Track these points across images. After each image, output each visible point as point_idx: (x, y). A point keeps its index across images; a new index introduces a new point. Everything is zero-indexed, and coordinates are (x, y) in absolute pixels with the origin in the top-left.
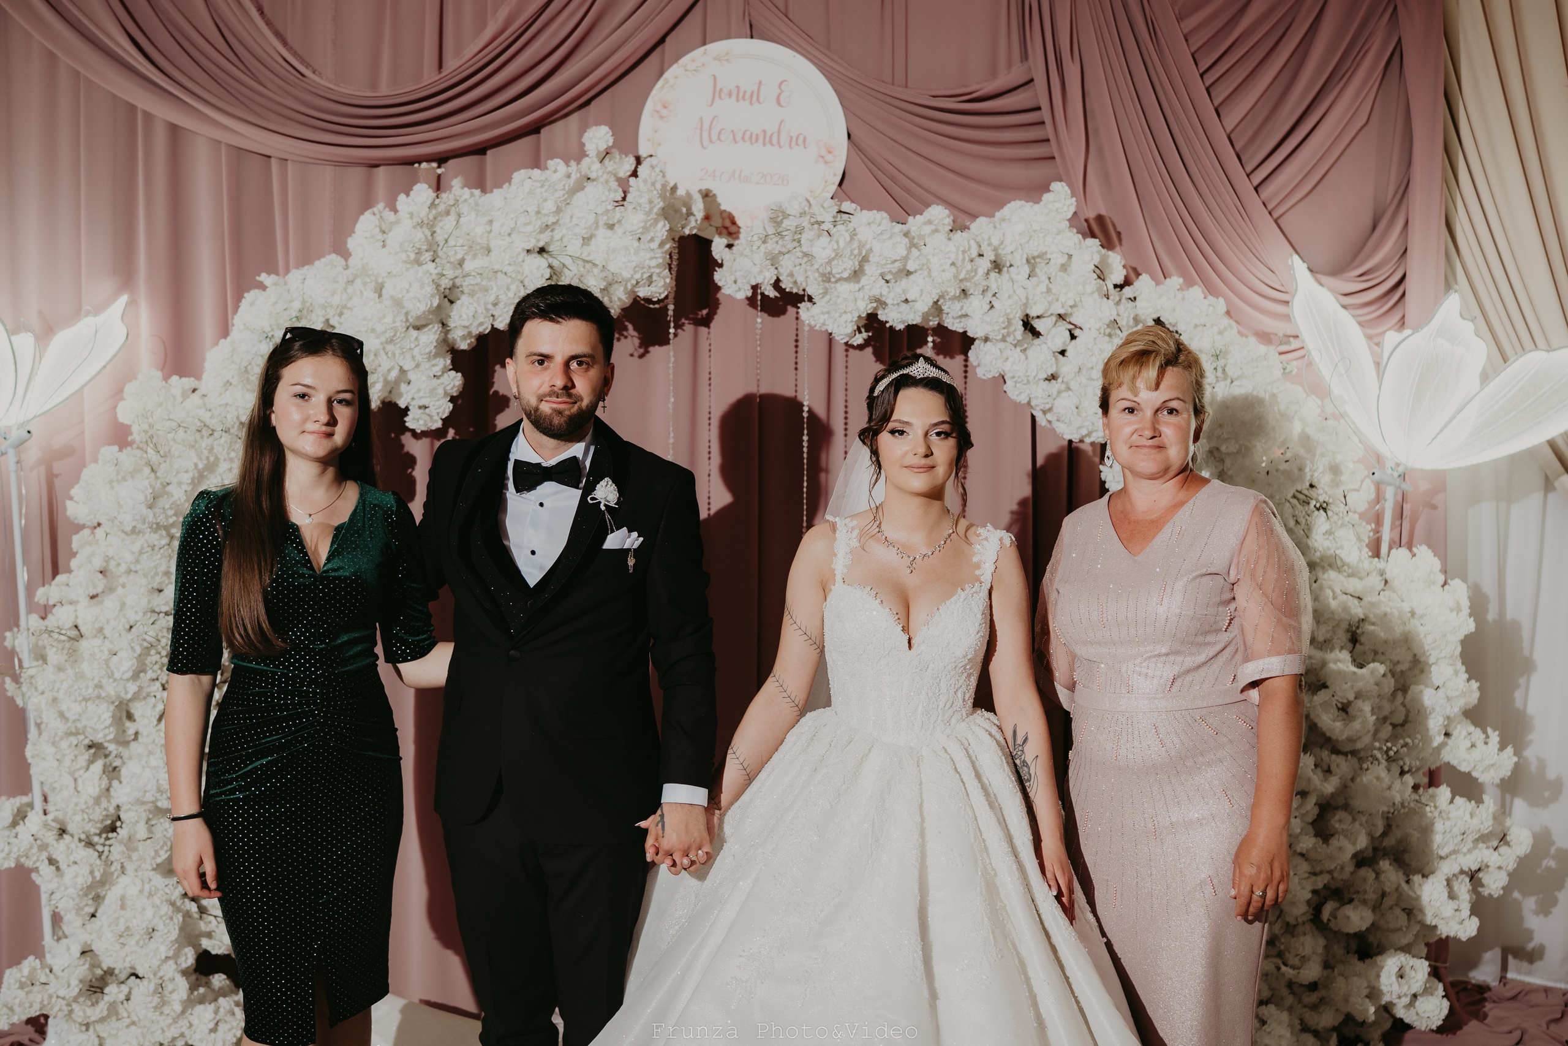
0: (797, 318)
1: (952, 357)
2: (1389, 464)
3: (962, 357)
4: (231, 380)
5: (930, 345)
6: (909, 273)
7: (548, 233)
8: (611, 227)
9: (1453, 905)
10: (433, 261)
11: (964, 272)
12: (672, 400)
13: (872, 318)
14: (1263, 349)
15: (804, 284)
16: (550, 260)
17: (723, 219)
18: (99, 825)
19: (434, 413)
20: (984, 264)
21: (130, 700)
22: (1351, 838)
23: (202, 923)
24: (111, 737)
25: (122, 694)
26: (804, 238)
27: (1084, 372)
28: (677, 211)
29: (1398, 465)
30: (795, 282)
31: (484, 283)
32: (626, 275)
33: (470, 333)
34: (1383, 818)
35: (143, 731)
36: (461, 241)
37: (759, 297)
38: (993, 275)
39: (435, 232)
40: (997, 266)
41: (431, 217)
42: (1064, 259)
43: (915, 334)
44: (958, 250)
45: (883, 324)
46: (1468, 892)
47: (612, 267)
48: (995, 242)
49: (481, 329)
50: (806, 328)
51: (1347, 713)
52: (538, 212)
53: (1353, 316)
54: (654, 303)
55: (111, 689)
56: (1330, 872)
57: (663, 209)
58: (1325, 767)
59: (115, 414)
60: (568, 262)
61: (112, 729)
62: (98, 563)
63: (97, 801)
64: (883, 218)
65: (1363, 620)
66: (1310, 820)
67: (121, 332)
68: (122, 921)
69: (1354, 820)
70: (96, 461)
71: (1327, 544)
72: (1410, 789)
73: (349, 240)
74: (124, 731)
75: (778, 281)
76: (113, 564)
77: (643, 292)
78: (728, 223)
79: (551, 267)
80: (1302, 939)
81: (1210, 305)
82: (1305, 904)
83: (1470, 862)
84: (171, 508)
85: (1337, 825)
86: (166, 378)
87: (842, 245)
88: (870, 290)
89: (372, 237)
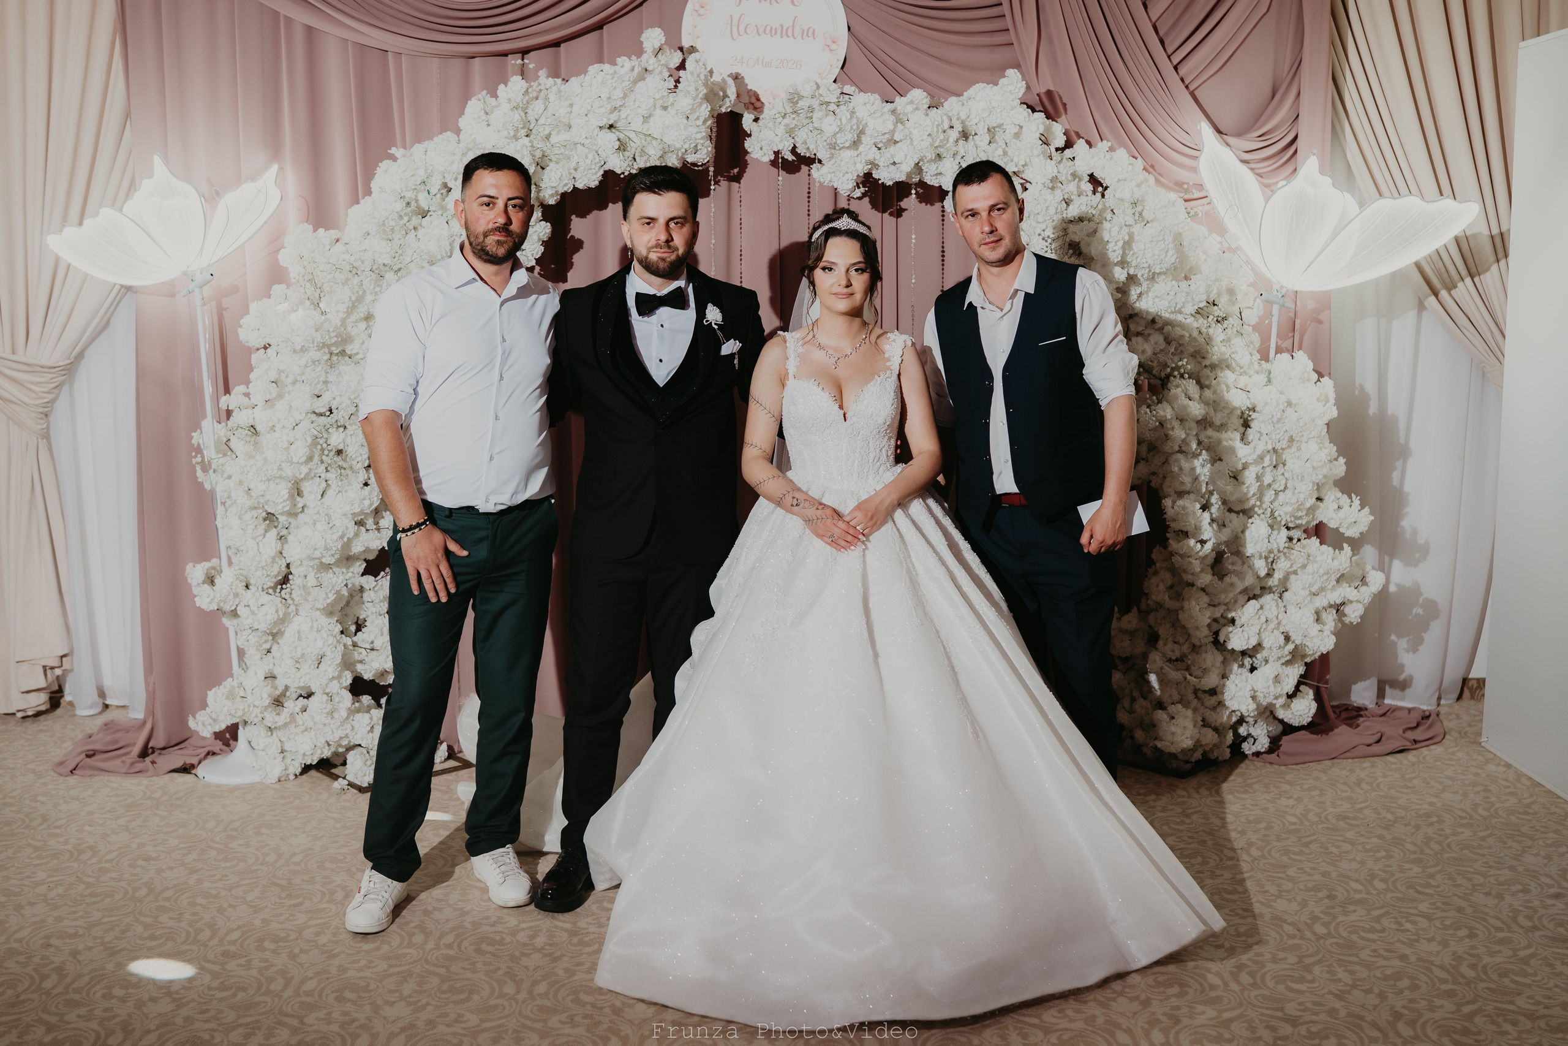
0: (809, 175)
1: (932, 204)
2: (1276, 287)
3: (940, 204)
4: (370, 232)
5: (914, 196)
6: (896, 142)
7: (616, 114)
8: (665, 108)
9: (1318, 627)
10: (527, 136)
11: (938, 141)
12: (713, 241)
13: (868, 176)
14: (1173, 196)
15: (815, 151)
16: (617, 133)
17: (750, 97)
18: (274, 580)
19: (529, 254)
20: (954, 134)
21: (302, 480)
22: (1240, 575)
23: (356, 653)
24: (287, 508)
25: (297, 475)
26: (816, 115)
27: (1032, 217)
28: (716, 94)
29: (1282, 287)
30: (808, 148)
31: (567, 153)
32: (678, 146)
33: (557, 192)
34: (1267, 563)
35: (311, 504)
36: (549, 120)
37: (780, 161)
38: (961, 142)
39: (526, 113)
40: (965, 135)
41: (525, 102)
42: (1017, 129)
43: (902, 189)
44: (933, 124)
45: (877, 180)
46: (1334, 620)
47: (665, 140)
48: (963, 117)
49: (565, 189)
50: (817, 185)
51: (1237, 480)
52: (609, 98)
53: (1252, 169)
54: (698, 166)
55: (288, 471)
56: (1225, 605)
57: (706, 95)
58: (1221, 523)
59: (277, 260)
60: (632, 135)
61: (288, 502)
62: (273, 376)
63: (274, 559)
64: (875, 99)
65: (1249, 409)
66: (1209, 563)
67: (275, 194)
68: (299, 649)
69: (1244, 563)
70: (269, 296)
71: (1223, 349)
72: (1285, 539)
73: (460, 120)
74: (295, 505)
75: (795, 147)
76: (283, 376)
77: (691, 159)
78: (753, 100)
79: (619, 140)
80: (1204, 655)
81: (1130, 164)
82: (1207, 628)
83: (1335, 597)
84: (334, 331)
85: (1230, 567)
86: (315, 230)
87: (844, 122)
88: (866, 155)
89: (479, 117)
